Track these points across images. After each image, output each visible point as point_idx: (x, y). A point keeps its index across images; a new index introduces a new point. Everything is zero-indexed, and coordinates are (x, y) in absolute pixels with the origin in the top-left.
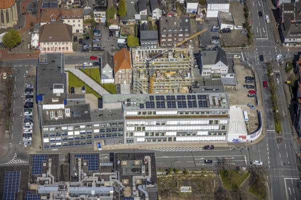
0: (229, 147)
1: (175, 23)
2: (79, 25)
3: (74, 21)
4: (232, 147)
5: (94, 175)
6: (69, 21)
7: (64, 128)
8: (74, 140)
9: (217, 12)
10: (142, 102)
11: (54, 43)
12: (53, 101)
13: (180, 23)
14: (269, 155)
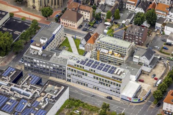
0: (120, 102)
1: (136, 29)
2: (88, 16)
3: (85, 13)
4: (121, 102)
5: (30, 85)
6: (83, 12)
7: (35, 60)
8: (40, 69)
9: (170, 32)
10: (80, 60)
11: (67, 21)
12: (37, 45)
13: (139, 30)
14: (138, 113)
